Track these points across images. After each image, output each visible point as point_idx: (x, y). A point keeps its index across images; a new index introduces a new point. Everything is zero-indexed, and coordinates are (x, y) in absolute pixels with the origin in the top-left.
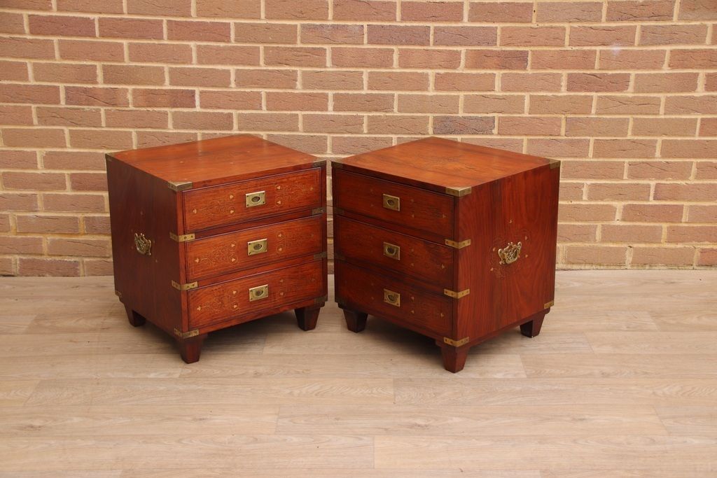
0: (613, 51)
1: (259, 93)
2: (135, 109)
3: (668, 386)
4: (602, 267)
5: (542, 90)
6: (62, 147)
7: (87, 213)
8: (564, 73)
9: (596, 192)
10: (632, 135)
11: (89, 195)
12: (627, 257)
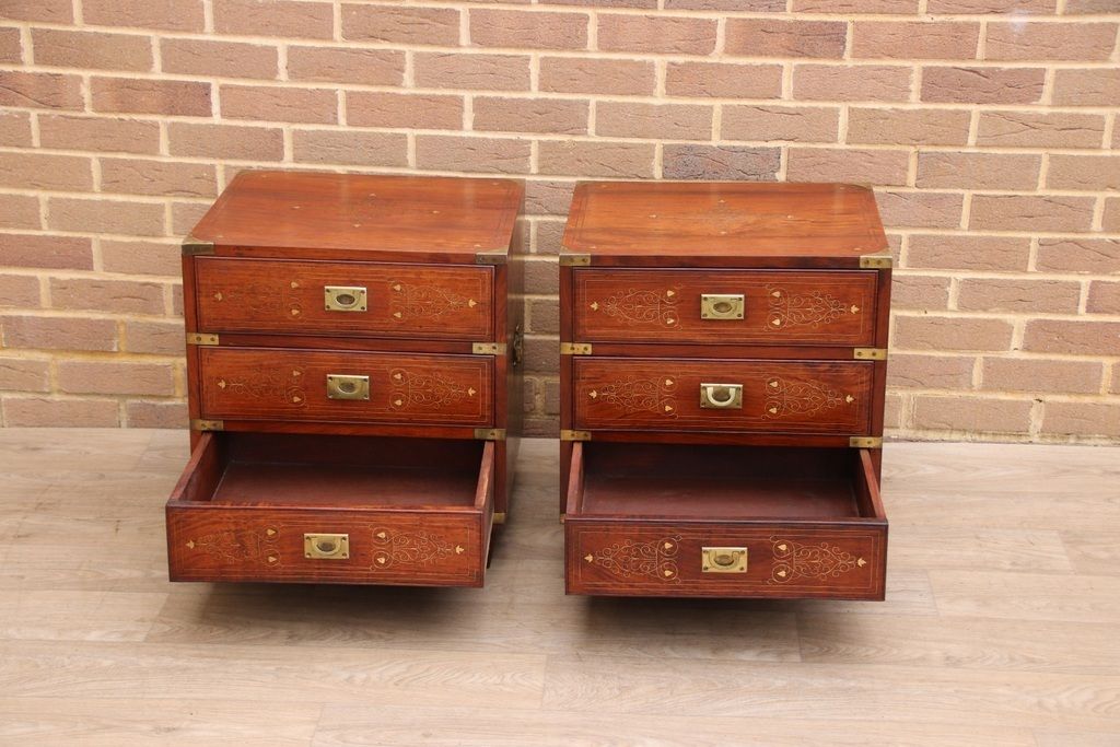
0: (1014, 25)
1: (332, 93)
2: (95, 115)
3: (1069, 689)
4: (983, 438)
5: (872, 97)
8: (917, 66)
9: (973, 295)
10: (1047, 187)
11: (10, 276)
12: (1033, 419)
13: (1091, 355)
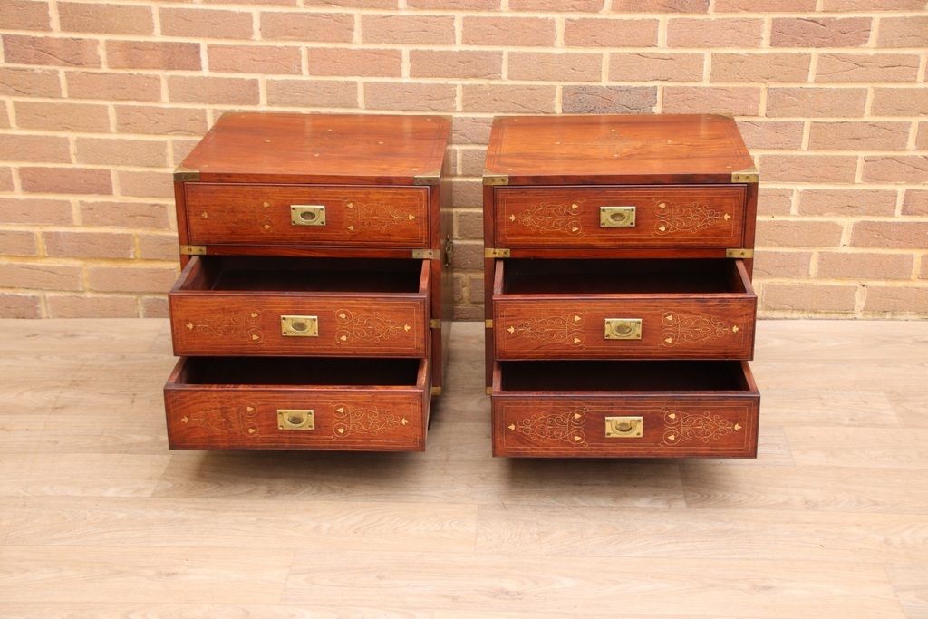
1: (297, 49)
2: (110, 71)
4: (818, 316)
5: (731, 44)
6: (5, 128)
7: (47, 226)
8: (767, 18)
9: (812, 203)
10: (871, 114)
11: (49, 201)
12: (857, 300)
13: (904, 248)
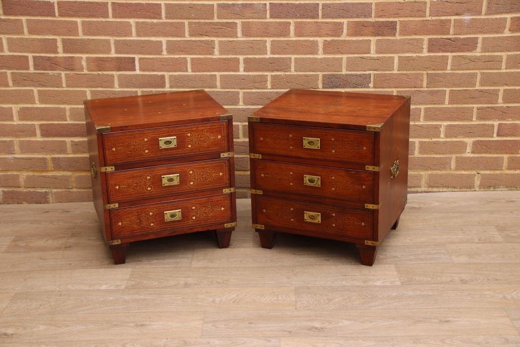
0: (465, 20)
1: (185, 59)
2: (88, 73)
4: (456, 190)
5: (408, 52)
6: (33, 104)
7: (53, 154)
8: (426, 38)
9: (451, 131)
10: (480, 86)
11: (55, 141)
12: (476, 181)
